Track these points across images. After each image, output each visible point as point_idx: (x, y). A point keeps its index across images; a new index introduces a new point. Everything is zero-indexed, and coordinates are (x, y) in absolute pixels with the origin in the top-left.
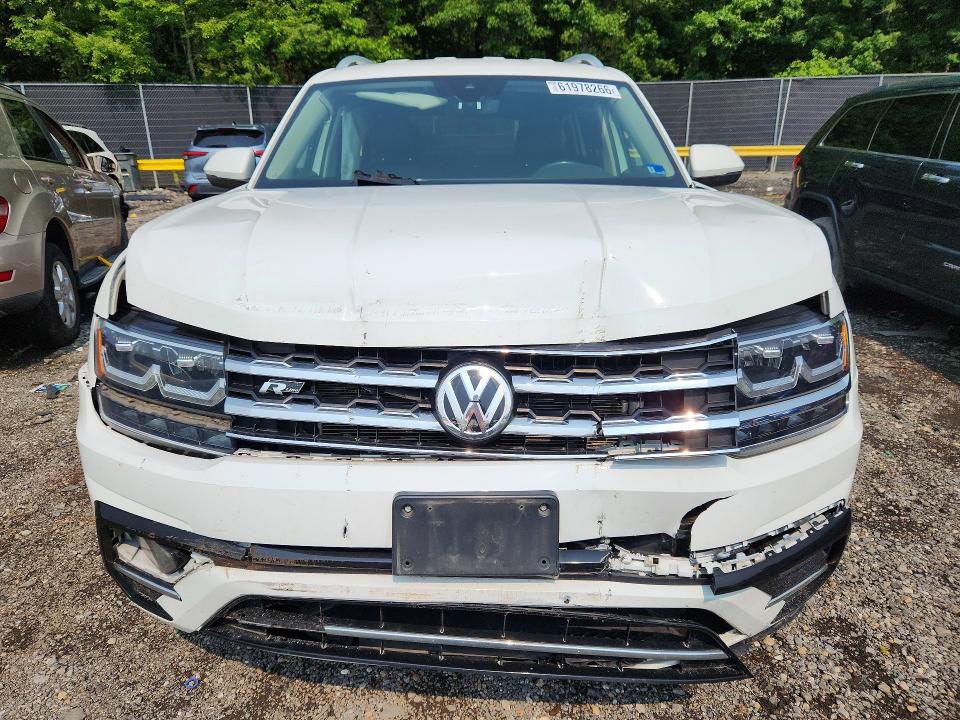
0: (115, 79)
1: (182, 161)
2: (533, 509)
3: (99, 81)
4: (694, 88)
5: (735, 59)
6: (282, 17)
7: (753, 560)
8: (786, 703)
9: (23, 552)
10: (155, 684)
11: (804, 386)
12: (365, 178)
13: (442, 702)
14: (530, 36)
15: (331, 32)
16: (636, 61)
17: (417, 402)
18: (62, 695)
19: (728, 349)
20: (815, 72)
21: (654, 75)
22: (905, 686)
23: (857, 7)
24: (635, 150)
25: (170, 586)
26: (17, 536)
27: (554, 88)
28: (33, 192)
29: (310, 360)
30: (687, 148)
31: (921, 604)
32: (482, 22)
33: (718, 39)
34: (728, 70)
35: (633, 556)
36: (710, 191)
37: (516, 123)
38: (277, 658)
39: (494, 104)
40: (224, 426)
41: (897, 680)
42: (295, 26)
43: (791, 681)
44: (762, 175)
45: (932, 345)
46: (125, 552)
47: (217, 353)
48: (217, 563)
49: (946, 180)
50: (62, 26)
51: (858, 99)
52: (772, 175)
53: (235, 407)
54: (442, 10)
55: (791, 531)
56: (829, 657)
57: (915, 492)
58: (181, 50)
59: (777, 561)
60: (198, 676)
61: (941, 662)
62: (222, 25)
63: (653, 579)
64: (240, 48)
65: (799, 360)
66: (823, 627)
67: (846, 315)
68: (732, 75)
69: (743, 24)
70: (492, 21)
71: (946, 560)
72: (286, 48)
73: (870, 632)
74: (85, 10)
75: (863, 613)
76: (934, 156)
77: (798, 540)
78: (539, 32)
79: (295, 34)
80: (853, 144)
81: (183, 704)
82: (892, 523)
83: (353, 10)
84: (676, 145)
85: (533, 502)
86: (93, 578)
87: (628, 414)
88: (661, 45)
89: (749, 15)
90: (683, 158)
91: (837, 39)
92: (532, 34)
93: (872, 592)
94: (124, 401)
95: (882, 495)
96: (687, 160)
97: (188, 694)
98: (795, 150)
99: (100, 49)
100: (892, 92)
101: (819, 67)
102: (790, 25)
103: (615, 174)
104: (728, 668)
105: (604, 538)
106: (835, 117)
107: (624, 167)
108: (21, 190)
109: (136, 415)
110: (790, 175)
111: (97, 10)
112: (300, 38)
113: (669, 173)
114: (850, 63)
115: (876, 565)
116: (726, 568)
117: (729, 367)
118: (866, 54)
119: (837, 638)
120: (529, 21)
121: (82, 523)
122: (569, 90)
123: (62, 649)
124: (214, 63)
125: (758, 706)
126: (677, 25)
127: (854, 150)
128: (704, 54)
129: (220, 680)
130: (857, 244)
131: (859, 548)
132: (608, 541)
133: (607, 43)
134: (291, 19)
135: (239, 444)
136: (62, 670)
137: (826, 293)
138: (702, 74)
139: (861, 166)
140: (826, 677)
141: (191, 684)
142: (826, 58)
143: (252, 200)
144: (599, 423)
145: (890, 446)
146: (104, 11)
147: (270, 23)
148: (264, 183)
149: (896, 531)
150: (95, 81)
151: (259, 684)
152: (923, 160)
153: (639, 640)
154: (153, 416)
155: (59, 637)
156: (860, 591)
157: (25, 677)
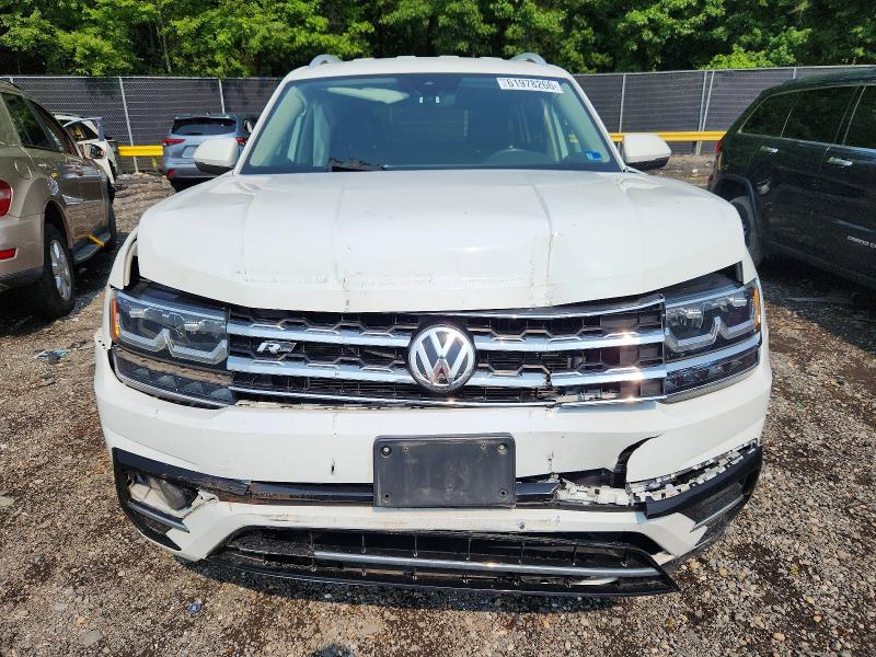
0: (97, 72)
1: (161, 147)
2: (493, 448)
3: (82, 74)
4: (627, 80)
5: (663, 53)
6: (250, 15)
7: (679, 490)
8: (710, 616)
9: (38, 498)
10: (162, 608)
11: (721, 343)
12: (338, 165)
13: (414, 620)
14: (477, 33)
15: (295, 30)
16: (574, 55)
17: (392, 359)
18: (81, 620)
19: (656, 312)
20: (735, 66)
21: (590, 67)
22: (811, 601)
23: (773, 5)
24: (573, 136)
25: (179, 520)
26: (31, 485)
27: (503, 84)
28: (32, 177)
29: (301, 324)
30: (620, 134)
31: (826, 532)
32: (433, 19)
33: (647, 35)
34: (656, 63)
35: (578, 488)
36: (642, 175)
37: (466, 112)
38: (268, 586)
39: (451, 98)
40: (226, 381)
41: (804, 596)
42: (264, 23)
43: (714, 597)
44: (687, 157)
45: (837, 310)
46: (138, 492)
47: (218, 318)
48: (222, 499)
49: (849, 163)
50: (47, 24)
51: (771, 91)
52: (697, 158)
53: (237, 364)
54: (397, 9)
55: (712, 466)
56: (746, 577)
57: (821, 437)
58: (157, 45)
59: (700, 490)
60: (200, 602)
61: (843, 580)
62: (195, 23)
63: (596, 507)
64: (212, 44)
65: (718, 320)
66: (741, 552)
67: (758, 282)
68: (661, 67)
69: (671, 21)
70: (442, 20)
71: (848, 495)
72: (254, 43)
73: (782, 556)
74: (68, 8)
75: (775, 541)
76: (839, 142)
77: (718, 473)
78: (486, 29)
79: (263, 31)
80: (769, 131)
81: (188, 625)
82: (802, 464)
83: (315, 9)
84: (610, 131)
85: (493, 442)
86: (102, 519)
87: (573, 368)
88: (597, 40)
89: (676, 13)
90: (616, 143)
91: (755, 35)
92: (480, 31)
93: (783, 522)
94: (138, 361)
95: (793, 440)
96: (620, 146)
97: (192, 617)
98: (718, 135)
99: (83, 45)
100: (803, 85)
101: (739, 60)
102: (712, 22)
103: (557, 159)
104: (660, 583)
105: (553, 474)
106: (753, 105)
107: (565, 153)
108: (21, 176)
109: (147, 372)
110: (713, 159)
111: (80, 9)
112: (267, 35)
113: (606, 159)
114: (767, 55)
115: (787, 500)
116: (657, 497)
117: (659, 327)
118: (781, 48)
119: (753, 562)
120: (476, 18)
121: (88, 473)
122: (517, 85)
123: (78, 580)
124: (188, 57)
125: (685, 618)
126: (611, 22)
127: (768, 137)
128: (635, 47)
129: (220, 605)
130: (771, 220)
131: (772, 485)
132: (557, 476)
133: (547, 38)
134: (259, 17)
135: (239, 396)
136: (79, 599)
137: (740, 263)
138: (634, 67)
139: (775, 151)
140: (744, 594)
141: (194, 608)
142: (746, 52)
143: (237, 184)
144: (548, 376)
145: (800, 398)
146: (86, 9)
147: (240, 20)
148: (248, 170)
149: (804, 470)
150: (78, 74)
151: (253, 607)
152: (829, 146)
153: (584, 560)
154: (164, 373)
155: (75, 570)
156: (773, 521)
157: (47, 605)
